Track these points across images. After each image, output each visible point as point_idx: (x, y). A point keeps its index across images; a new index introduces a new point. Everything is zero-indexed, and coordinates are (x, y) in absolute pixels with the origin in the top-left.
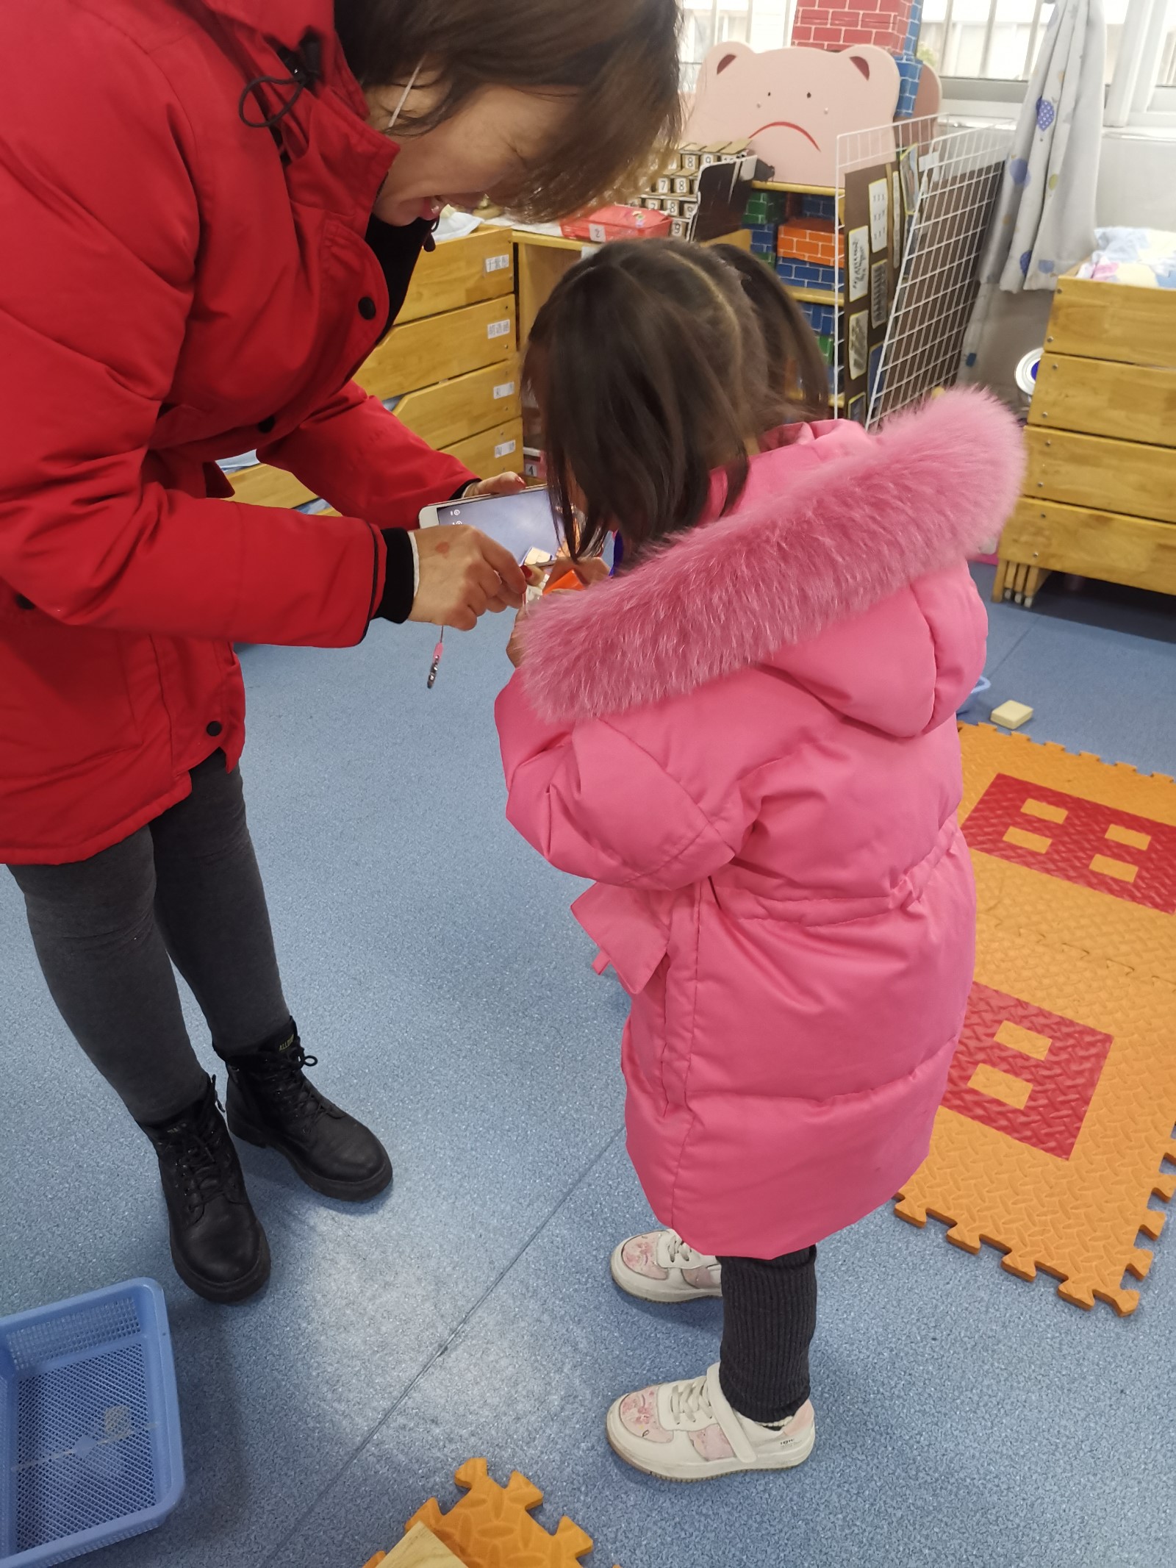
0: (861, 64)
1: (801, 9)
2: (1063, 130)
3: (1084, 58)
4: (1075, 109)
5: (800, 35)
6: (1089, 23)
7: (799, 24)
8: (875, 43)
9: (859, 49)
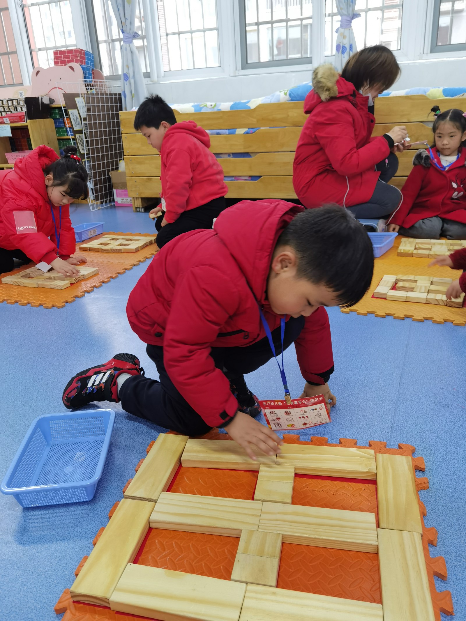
0: (72, 68)
1: (55, 56)
2: (132, 81)
3: (132, 61)
4: (134, 75)
5: (56, 63)
6: (131, 52)
7: (55, 60)
8: (76, 62)
9: (71, 64)
